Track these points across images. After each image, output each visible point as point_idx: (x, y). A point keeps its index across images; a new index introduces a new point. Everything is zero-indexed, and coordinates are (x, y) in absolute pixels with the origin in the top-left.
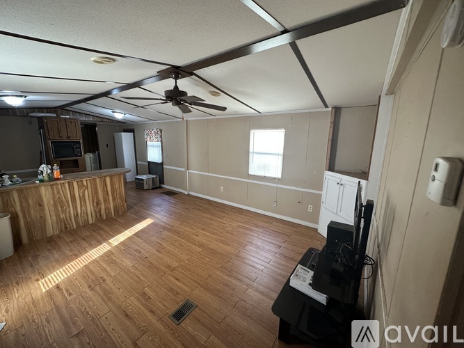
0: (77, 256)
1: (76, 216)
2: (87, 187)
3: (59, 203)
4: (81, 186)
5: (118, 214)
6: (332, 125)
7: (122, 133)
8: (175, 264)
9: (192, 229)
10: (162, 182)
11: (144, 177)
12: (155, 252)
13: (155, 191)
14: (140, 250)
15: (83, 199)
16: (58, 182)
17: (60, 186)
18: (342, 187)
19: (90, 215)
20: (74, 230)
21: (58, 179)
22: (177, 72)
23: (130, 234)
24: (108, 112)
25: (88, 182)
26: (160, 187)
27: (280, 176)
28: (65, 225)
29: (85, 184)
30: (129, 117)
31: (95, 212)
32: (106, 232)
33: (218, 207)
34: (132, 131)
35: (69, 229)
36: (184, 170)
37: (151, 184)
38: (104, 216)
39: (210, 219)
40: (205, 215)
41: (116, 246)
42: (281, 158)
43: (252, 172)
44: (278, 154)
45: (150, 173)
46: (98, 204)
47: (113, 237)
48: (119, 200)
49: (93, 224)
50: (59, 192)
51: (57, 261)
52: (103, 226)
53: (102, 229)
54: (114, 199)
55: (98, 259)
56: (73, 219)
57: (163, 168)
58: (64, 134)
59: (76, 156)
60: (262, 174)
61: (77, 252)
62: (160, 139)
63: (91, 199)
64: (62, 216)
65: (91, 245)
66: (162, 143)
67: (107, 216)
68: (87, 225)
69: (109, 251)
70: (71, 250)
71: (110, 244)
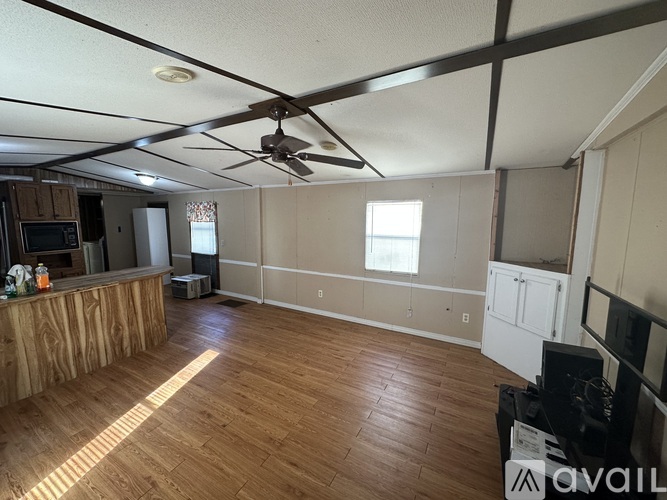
0: (87, 436)
1: (78, 354)
2: (99, 302)
3: (44, 332)
4: (88, 300)
5: (153, 344)
6: (498, 194)
7: (148, 209)
8: (280, 434)
9: (288, 363)
10: (216, 284)
11: (187, 279)
12: (238, 413)
13: (207, 300)
14: (209, 411)
15: (90, 323)
16: (47, 296)
17: (48, 302)
18: (523, 285)
19: (102, 350)
20: (73, 382)
21: (44, 290)
22: (283, 106)
23: (183, 383)
24: (129, 175)
25: (102, 293)
26: (213, 294)
27: (415, 271)
28: (56, 373)
29: (96, 296)
30: (164, 183)
31: (113, 344)
32: (136, 380)
33: (318, 322)
34: (164, 205)
35: (63, 380)
36: (255, 265)
37: (199, 289)
38: (129, 351)
39: (313, 344)
40: (301, 337)
41: (160, 408)
42: (416, 245)
43: (369, 266)
44: (413, 238)
45: (194, 272)
46: (117, 330)
47: (153, 390)
48: (155, 321)
49: (109, 368)
50: (46, 315)
51: (48, 451)
52: (129, 370)
53: (128, 376)
54: (146, 320)
55: (132, 439)
56: (71, 362)
57: (218, 263)
58: (47, 211)
59: (69, 247)
60: (387, 268)
61: (87, 427)
62: (214, 218)
63: (105, 322)
64: (50, 359)
65: (113, 410)
66: (216, 224)
67: (133, 350)
68: (97, 371)
69: (150, 419)
70: (73, 424)
71: (148, 404)
